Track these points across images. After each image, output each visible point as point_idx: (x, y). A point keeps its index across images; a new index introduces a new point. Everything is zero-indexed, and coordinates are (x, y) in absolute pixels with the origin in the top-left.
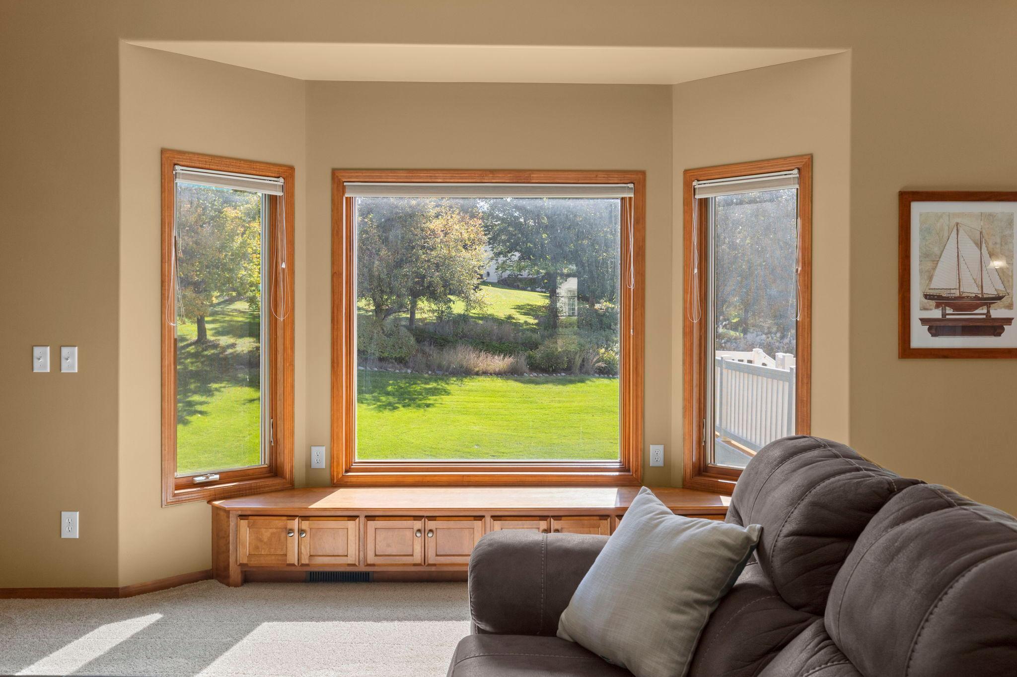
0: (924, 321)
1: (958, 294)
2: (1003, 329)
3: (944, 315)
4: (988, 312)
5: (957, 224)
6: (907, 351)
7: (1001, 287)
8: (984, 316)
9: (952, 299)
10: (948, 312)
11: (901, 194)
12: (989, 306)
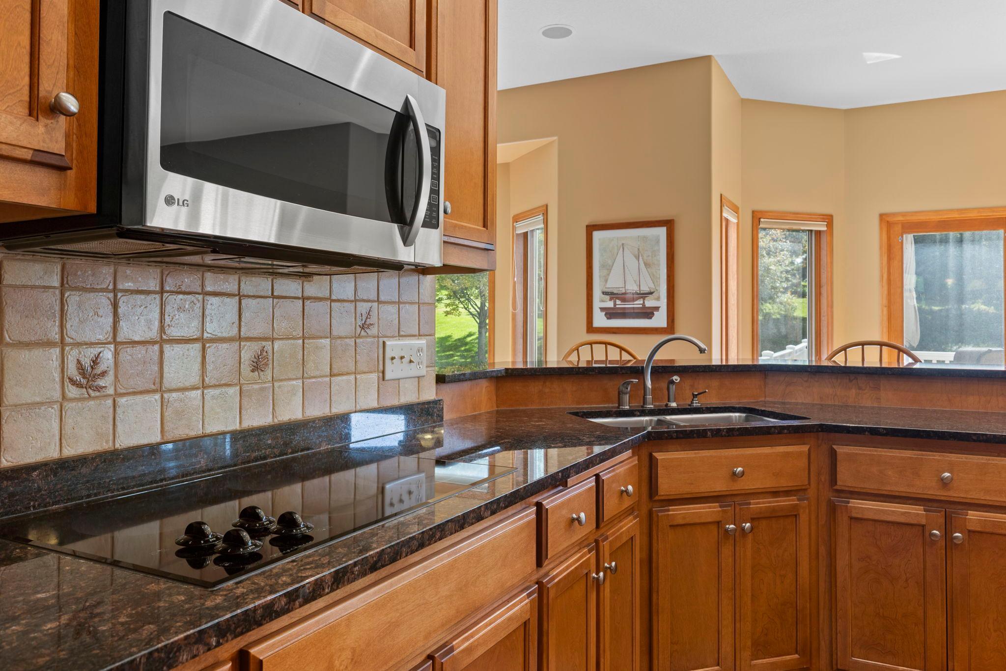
0: (602, 309)
1: (624, 292)
2: (654, 314)
3: (615, 304)
4: (644, 302)
5: (623, 244)
7: (652, 286)
8: (641, 306)
9: (620, 294)
10: (617, 303)
11: (587, 226)
12: (644, 298)
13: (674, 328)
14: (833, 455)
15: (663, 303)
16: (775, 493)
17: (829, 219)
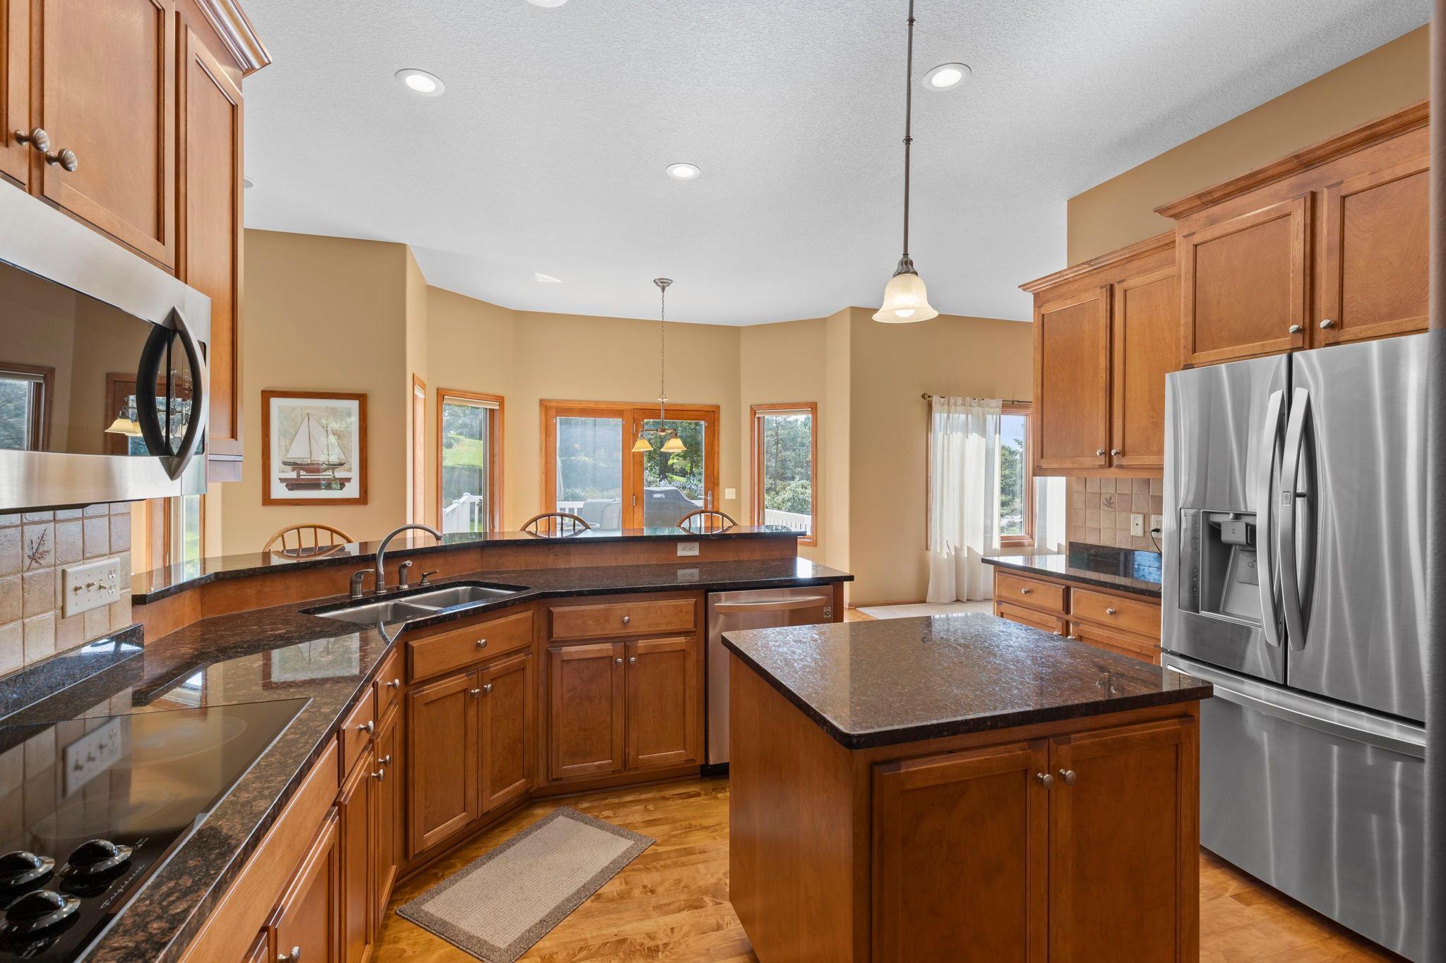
0: (282, 480)
1: (309, 462)
2: (344, 485)
3: (298, 475)
4: (333, 473)
5: (308, 414)
6: (267, 500)
7: (343, 457)
8: (331, 477)
9: (305, 465)
10: (301, 474)
11: (262, 392)
12: (333, 470)
13: (367, 498)
14: (550, 614)
15: (355, 474)
16: (508, 654)
17: (501, 400)
